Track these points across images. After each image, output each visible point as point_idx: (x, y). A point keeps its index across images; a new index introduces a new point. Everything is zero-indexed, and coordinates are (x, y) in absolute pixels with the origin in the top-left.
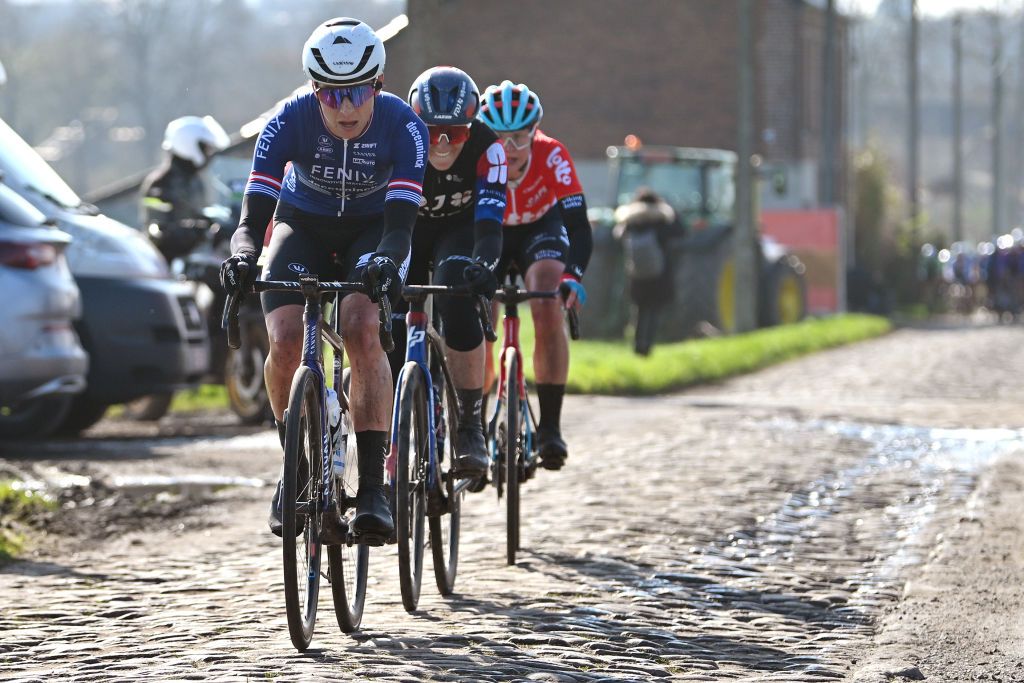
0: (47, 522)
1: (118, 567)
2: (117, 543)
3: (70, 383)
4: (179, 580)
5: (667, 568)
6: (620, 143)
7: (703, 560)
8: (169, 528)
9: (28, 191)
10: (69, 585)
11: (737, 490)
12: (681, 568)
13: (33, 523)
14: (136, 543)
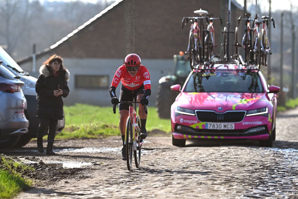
0: (34, 175)
1: (66, 190)
2: (60, 182)
3: (24, 130)
4: (89, 194)
5: (245, 193)
6: (178, 54)
7: (255, 191)
8: (74, 177)
9: (8, 66)
10: (55, 195)
11: (250, 168)
12: (249, 193)
13: (29, 176)
14: (66, 182)
